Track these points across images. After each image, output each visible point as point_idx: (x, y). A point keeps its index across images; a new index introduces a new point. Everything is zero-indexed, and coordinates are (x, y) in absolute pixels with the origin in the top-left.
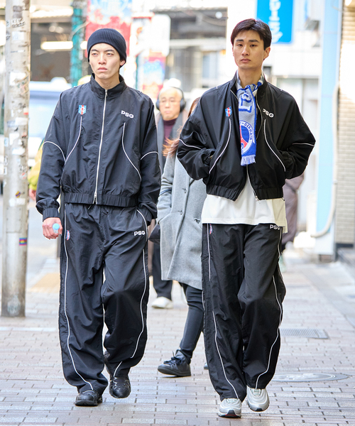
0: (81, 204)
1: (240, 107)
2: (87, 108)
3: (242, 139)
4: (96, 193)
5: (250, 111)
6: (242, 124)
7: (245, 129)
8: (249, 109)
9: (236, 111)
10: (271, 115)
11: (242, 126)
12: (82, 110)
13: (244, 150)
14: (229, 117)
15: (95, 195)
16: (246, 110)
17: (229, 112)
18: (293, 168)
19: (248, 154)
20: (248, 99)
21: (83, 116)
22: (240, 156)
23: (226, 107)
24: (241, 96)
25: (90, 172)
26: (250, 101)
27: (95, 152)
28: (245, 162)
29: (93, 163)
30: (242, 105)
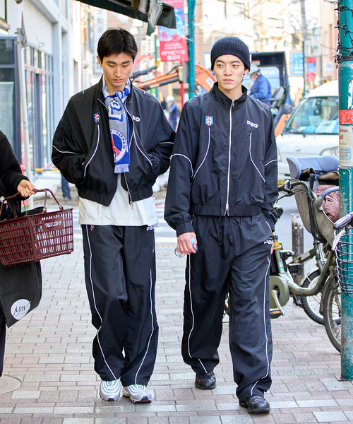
0: (211, 216)
2: (213, 119)
3: (114, 147)
4: (227, 204)
5: (121, 120)
6: (113, 132)
7: (116, 137)
8: (120, 118)
9: (106, 119)
10: (138, 119)
11: (114, 135)
12: (209, 121)
13: (118, 158)
14: (98, 123)
15: (227, 207)
16: (117, 119)
17: (97, 117)
19: (122, 162)
20: (118, 107)
21: (212, 127)
22: (113, 165)
23: (94, 113)
24: (110, 104)
25: (221, 185)
26: (121, 109)
27: (224, 163)
28: (118, 169)
29: (224, 174)
30: (112, 113)
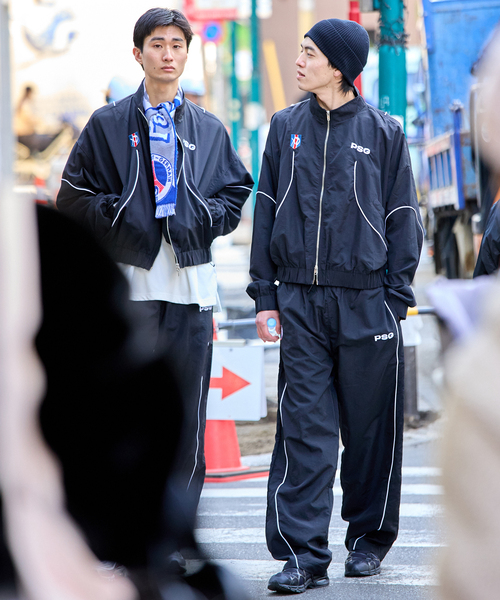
0: (297, 284)
1: (151, 134)
2: (302, 139)
3: (156, 180)
4: (316, 267)
5: (167, 141)
6: (155, 158)
7: (159, 166)
8: (165, 138)
10: (192, 147)
11: (156, 162)
12: (296, 142)
13: (160, 196)
14: (136, 148)
15: (316, 272)
16: (161, 139)
17: (135, 139)
18: (223, 220)
22: (154, 206)
23: (130, 132)
24: (153, 119)
25: (307, 237)
26: (167, 126)
27: (313, 206)
28: (160, 213)
29: (312, 222)
30: (154, 131)
